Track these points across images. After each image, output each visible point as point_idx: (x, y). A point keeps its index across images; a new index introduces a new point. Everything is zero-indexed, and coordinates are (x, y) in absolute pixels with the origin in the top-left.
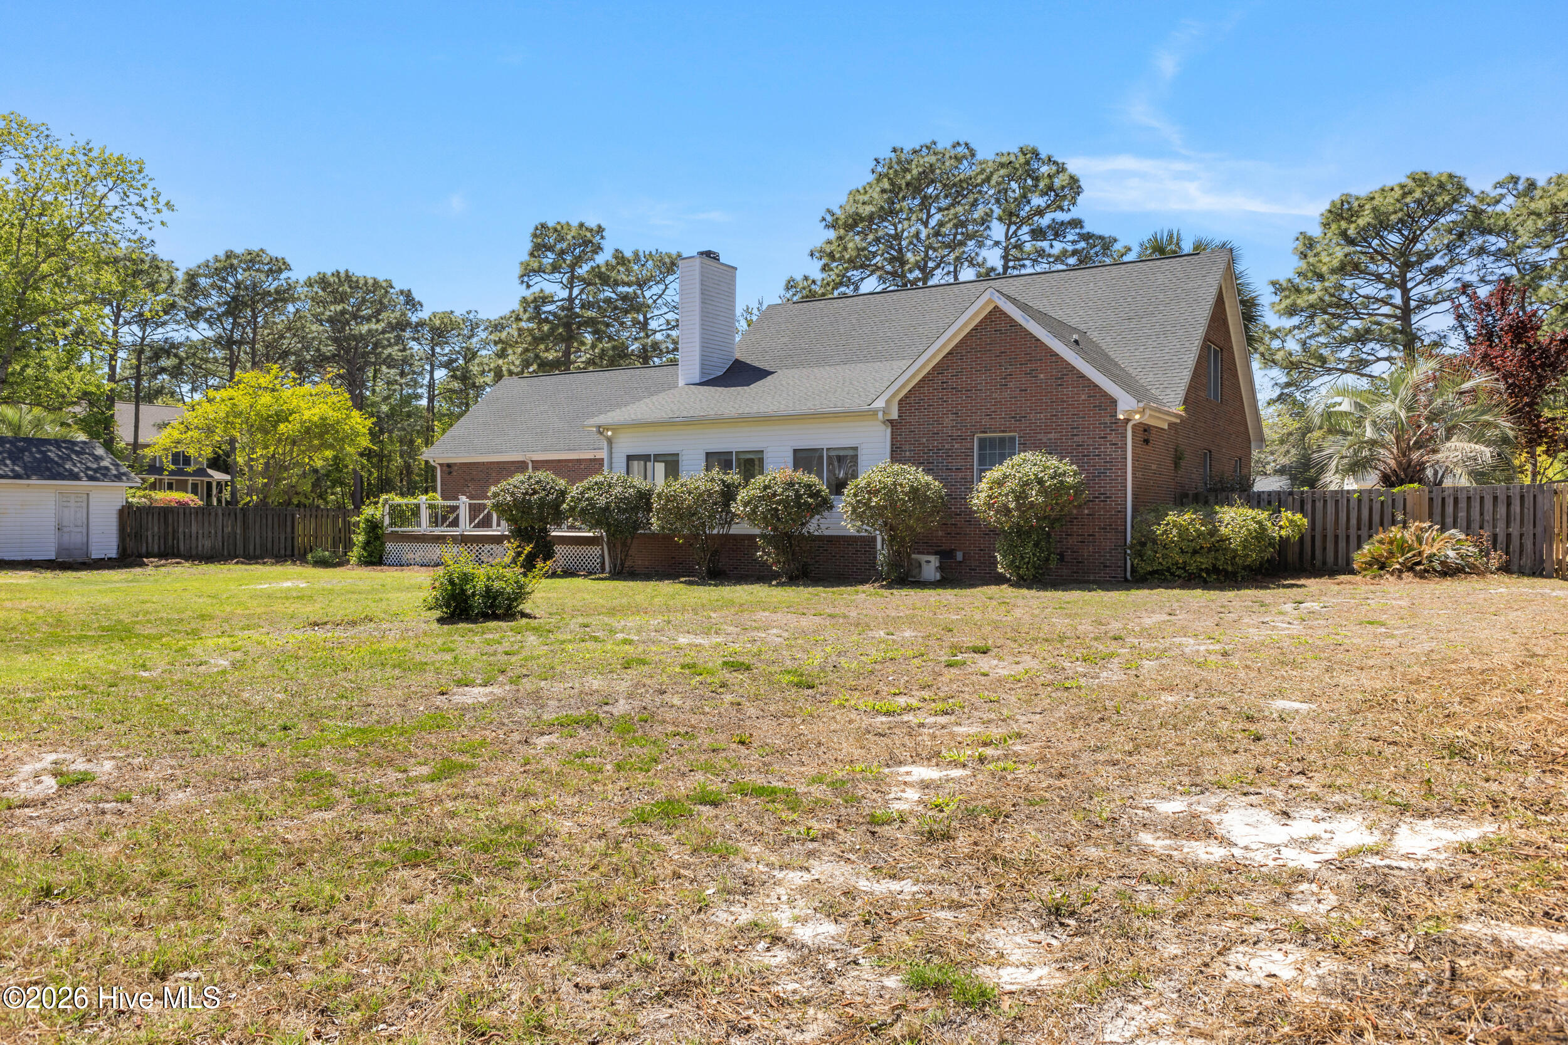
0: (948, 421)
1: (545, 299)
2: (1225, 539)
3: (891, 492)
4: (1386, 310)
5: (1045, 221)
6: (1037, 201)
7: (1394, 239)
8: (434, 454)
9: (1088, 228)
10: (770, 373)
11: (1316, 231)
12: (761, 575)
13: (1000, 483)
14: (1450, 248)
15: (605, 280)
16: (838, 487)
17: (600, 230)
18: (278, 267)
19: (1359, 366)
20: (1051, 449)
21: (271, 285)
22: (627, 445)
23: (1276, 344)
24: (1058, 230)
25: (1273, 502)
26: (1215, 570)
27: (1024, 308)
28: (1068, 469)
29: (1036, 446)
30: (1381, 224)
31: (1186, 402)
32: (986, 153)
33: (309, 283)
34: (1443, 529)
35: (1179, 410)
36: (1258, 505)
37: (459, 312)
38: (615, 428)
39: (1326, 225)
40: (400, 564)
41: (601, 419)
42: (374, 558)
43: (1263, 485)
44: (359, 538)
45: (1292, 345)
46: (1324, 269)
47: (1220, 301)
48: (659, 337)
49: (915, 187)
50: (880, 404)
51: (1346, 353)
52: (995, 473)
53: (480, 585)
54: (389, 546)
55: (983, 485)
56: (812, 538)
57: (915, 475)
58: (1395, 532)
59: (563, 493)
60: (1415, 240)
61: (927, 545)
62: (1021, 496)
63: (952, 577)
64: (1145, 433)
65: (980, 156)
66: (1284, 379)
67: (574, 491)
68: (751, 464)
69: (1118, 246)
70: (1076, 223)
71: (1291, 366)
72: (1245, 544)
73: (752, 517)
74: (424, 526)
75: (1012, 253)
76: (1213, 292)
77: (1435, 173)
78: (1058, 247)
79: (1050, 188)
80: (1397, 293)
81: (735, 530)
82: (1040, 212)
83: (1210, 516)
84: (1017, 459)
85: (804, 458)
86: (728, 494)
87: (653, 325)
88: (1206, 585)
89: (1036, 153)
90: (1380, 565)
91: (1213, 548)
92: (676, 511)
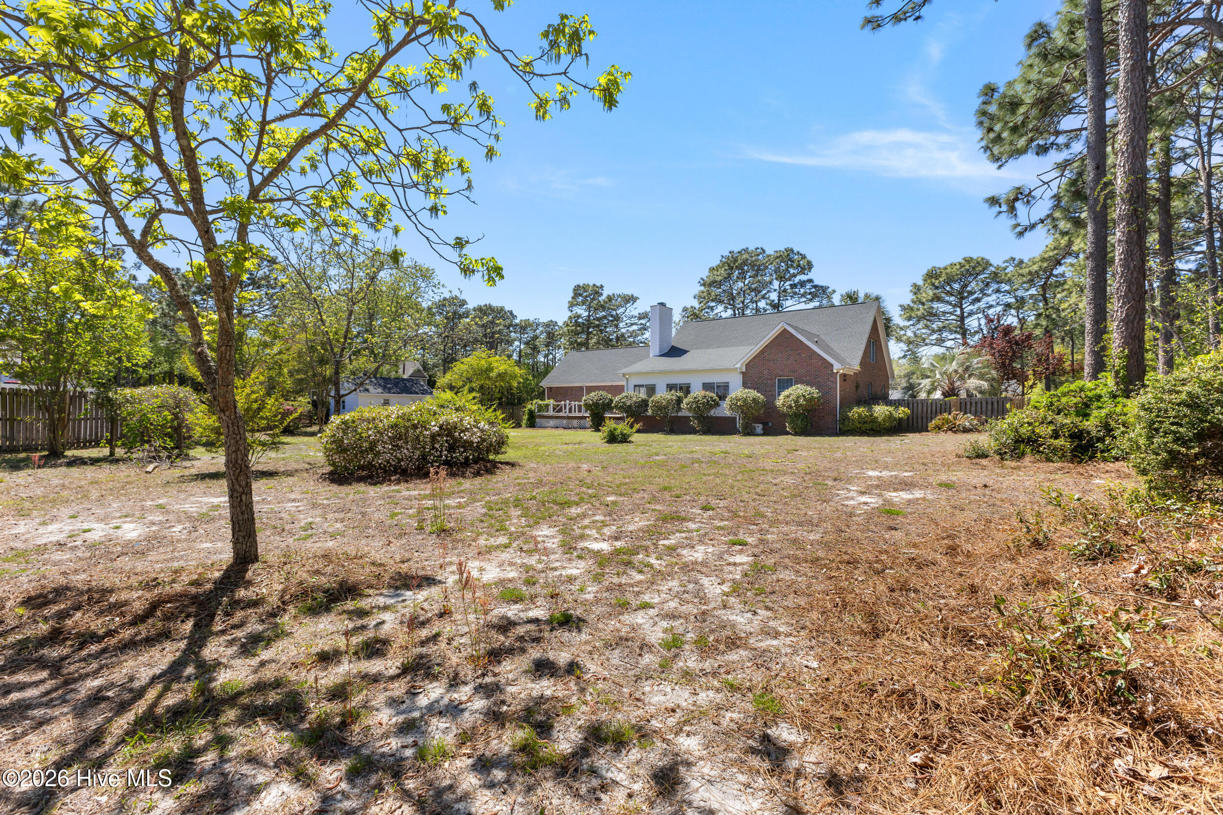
0: (766, 372)
1: (579, 317)
2: (876, 418)
3: (745, 400)
4: (953, 317)
5: (797, 280)
6: (792, 271)
7: (956, 286)
8: (545, 383)
9: (816, 282)
10: (685, 352)
11: (920, 283)
12: (693, 431)
13: (788, 397)
14: (982, 291)
15: (603, 308)
16: (722, 398)
17: (602, 287)
18: (463, 303)
19: (940, 342)
20: (808, 383)
21: (462, 311)
22: (635, 381)
23: (902, 332)
24: (802, 284)
25: (897, 404)
26: (872, 429)
27: (796, 328)
28: (814, 392)
29: (802, 382)
30: (950, 280)
31: (861, 364)
32: (770, 251)
33: (474, 310)
34: (966, 413)
35: (858, 368)
36: (891, 405)
37: (532, 319)
38: (630, 374)
39: (925, 280)
40: (541, 427)
41: (625, 371)
42: (532, 424)
43: (895, 395)
44: (526, 417)
45: (910, 333)
46: (924, 300)
47: (875, 321)
48: (623, 331)
49: (740, 267)
50: (738, 366)
51: (935, 336)
52: (786, 393)
53: (619, 431)
54: (537, 420)
55: (781, 397)
56: (712, 417)
57: (754, 394)
58: (946, 415)
59: (611, 401)
60: (966, 286)
61: (757, 420)
62: (796, 401)
63: (767, 432)
64: (844, 377)
65: (768, 252)
66: (906, 348)
67: (617, 399)
68: (686, 389)
69: (830, 290)
70: (810, 281)
71: (909, 342)
72: (884, 420)
73: (690, 409)
74: (551, 413)
75: (782, 293)
76: (872, 319)
77: (975, 257)
78: (802, 291)
79: (799, 266)
80: (958, 309)
81: (680, 414)
82: (795, 276)
83: (870, 409)
84: (794, 387)
85: (707, 386)
86: (679, 401)
87: (621, 325)
88: (868, 435)
89: (792, 250)
90: (938, 428)
91: (872, 421)
92: (659, 407)
